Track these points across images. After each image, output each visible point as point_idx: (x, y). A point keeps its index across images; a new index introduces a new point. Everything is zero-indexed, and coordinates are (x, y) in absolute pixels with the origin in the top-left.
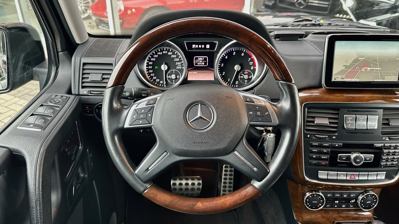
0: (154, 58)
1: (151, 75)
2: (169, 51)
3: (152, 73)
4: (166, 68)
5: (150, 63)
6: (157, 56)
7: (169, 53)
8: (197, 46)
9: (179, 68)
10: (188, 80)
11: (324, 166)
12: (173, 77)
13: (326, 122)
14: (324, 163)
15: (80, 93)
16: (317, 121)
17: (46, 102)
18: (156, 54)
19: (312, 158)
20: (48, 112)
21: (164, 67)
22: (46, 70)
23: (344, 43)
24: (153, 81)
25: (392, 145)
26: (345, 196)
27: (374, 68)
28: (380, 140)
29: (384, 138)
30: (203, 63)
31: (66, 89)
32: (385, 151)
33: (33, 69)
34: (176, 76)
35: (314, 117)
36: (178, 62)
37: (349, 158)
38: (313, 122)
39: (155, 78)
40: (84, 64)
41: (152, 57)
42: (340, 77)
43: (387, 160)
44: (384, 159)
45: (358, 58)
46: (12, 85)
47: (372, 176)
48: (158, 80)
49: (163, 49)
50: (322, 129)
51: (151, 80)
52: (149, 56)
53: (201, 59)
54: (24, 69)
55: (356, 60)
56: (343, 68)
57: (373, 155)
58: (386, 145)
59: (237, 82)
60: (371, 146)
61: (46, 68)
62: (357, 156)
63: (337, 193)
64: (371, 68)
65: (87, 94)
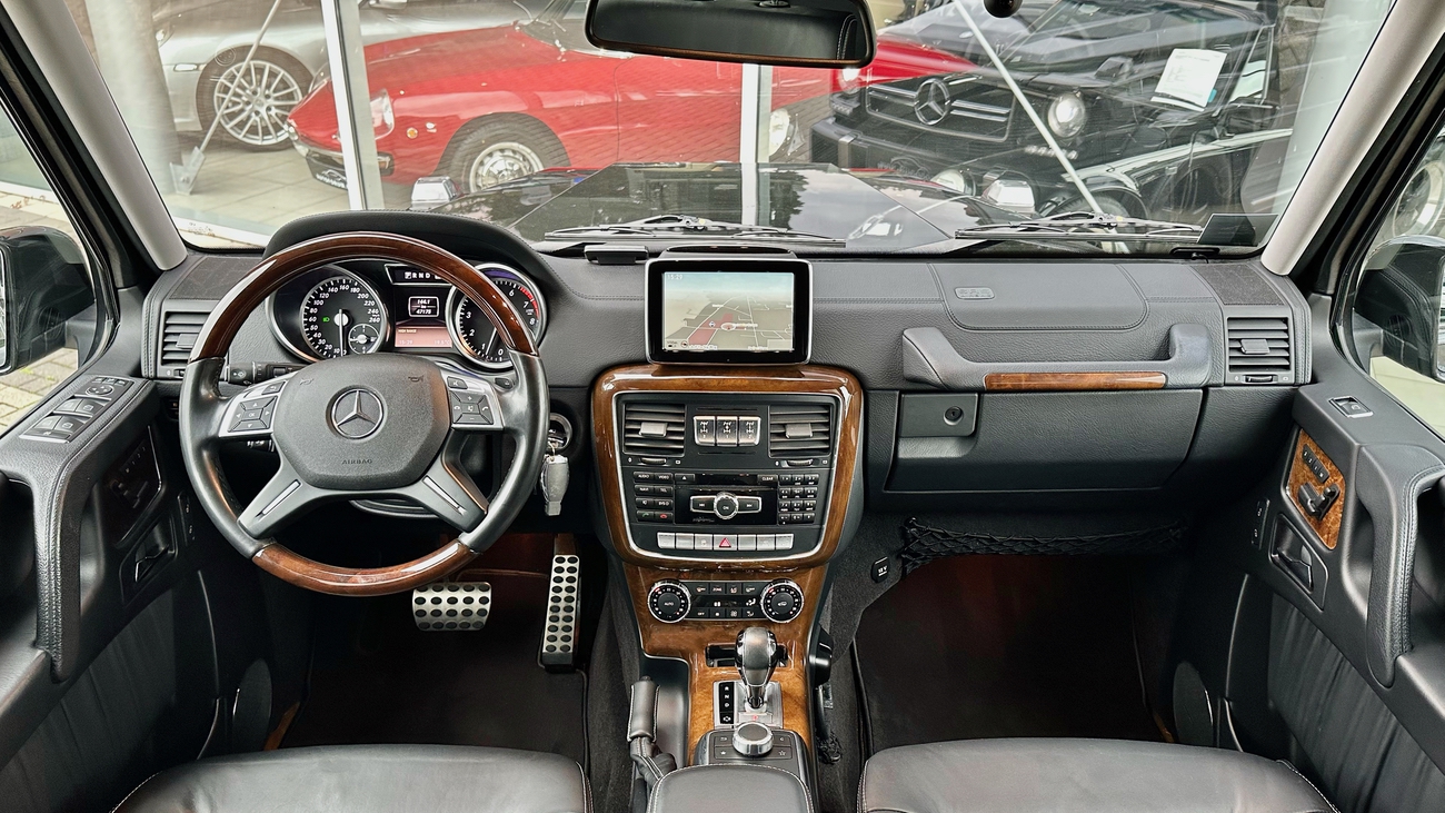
0: (320, 299)
1: (315, 335)
2: (352, 286)
3: (317, 331)
4: (346, 320)
5: (312, 311)
6: (327, 296)
7: (354, 290)
8: (415, 275)
9: (374, 320)
10: (396, 345)
11: (664, 521)
12: (362, 339)
13: (660, 430)
14: (664, 515)
15: (158, 375)
16: (646, 429)
17: (81, 391)
18: (326, 291)
19: (641, 506)
20: (84, 410)
21: (340, 320)
22: (94, 326)
23: (680, 275)
24: (318, 349)
25: (797, 477)
26: (733, 591)
27: (744, 325)
28: (770, 465)
29: (777, 463)
30: (429, 311)
31: (130, 367)
32: (784, 490)
33: (64, 325)
34: (369, 337)
35: (640, 422)
36: (372, 307)
37: (709, 505)
38: (637, 431)
39: (321, 342)
40: (169, 315)
41: (318, 298)
42: (679, 341)
43: (791, 509)
44: (784, 507)
45: (711, 304)
46: (18, 359)
47: (766, 543)
48: (330, 347)
49: (341, 281)
50: (654, 445)
51: (315, 345)
52: (310, 295)
53: (425, 302)
54: (43, 323)
55: (708, 310)
56: (684, 324)
57: (760, 499)
58: (783, 477)
59: (501, 352)
60: (754, 480)
61: (93, 321)
62: (722, 500)
63: (715, 585)
64: (738, 325)
65: (172, 376)
